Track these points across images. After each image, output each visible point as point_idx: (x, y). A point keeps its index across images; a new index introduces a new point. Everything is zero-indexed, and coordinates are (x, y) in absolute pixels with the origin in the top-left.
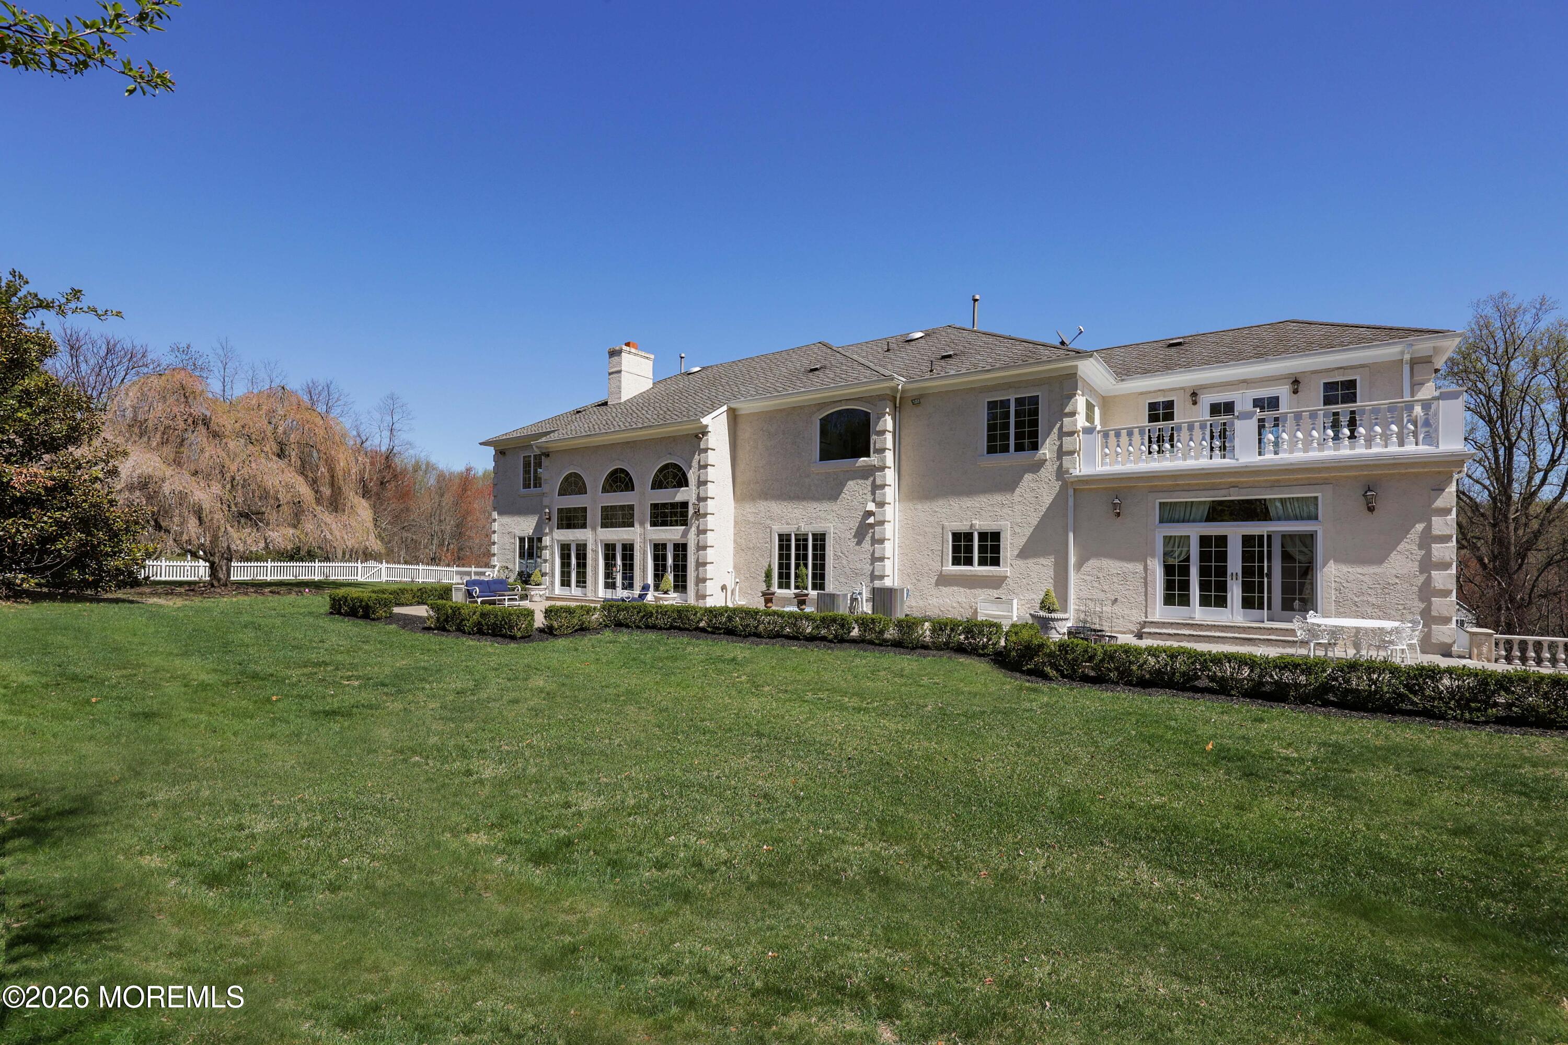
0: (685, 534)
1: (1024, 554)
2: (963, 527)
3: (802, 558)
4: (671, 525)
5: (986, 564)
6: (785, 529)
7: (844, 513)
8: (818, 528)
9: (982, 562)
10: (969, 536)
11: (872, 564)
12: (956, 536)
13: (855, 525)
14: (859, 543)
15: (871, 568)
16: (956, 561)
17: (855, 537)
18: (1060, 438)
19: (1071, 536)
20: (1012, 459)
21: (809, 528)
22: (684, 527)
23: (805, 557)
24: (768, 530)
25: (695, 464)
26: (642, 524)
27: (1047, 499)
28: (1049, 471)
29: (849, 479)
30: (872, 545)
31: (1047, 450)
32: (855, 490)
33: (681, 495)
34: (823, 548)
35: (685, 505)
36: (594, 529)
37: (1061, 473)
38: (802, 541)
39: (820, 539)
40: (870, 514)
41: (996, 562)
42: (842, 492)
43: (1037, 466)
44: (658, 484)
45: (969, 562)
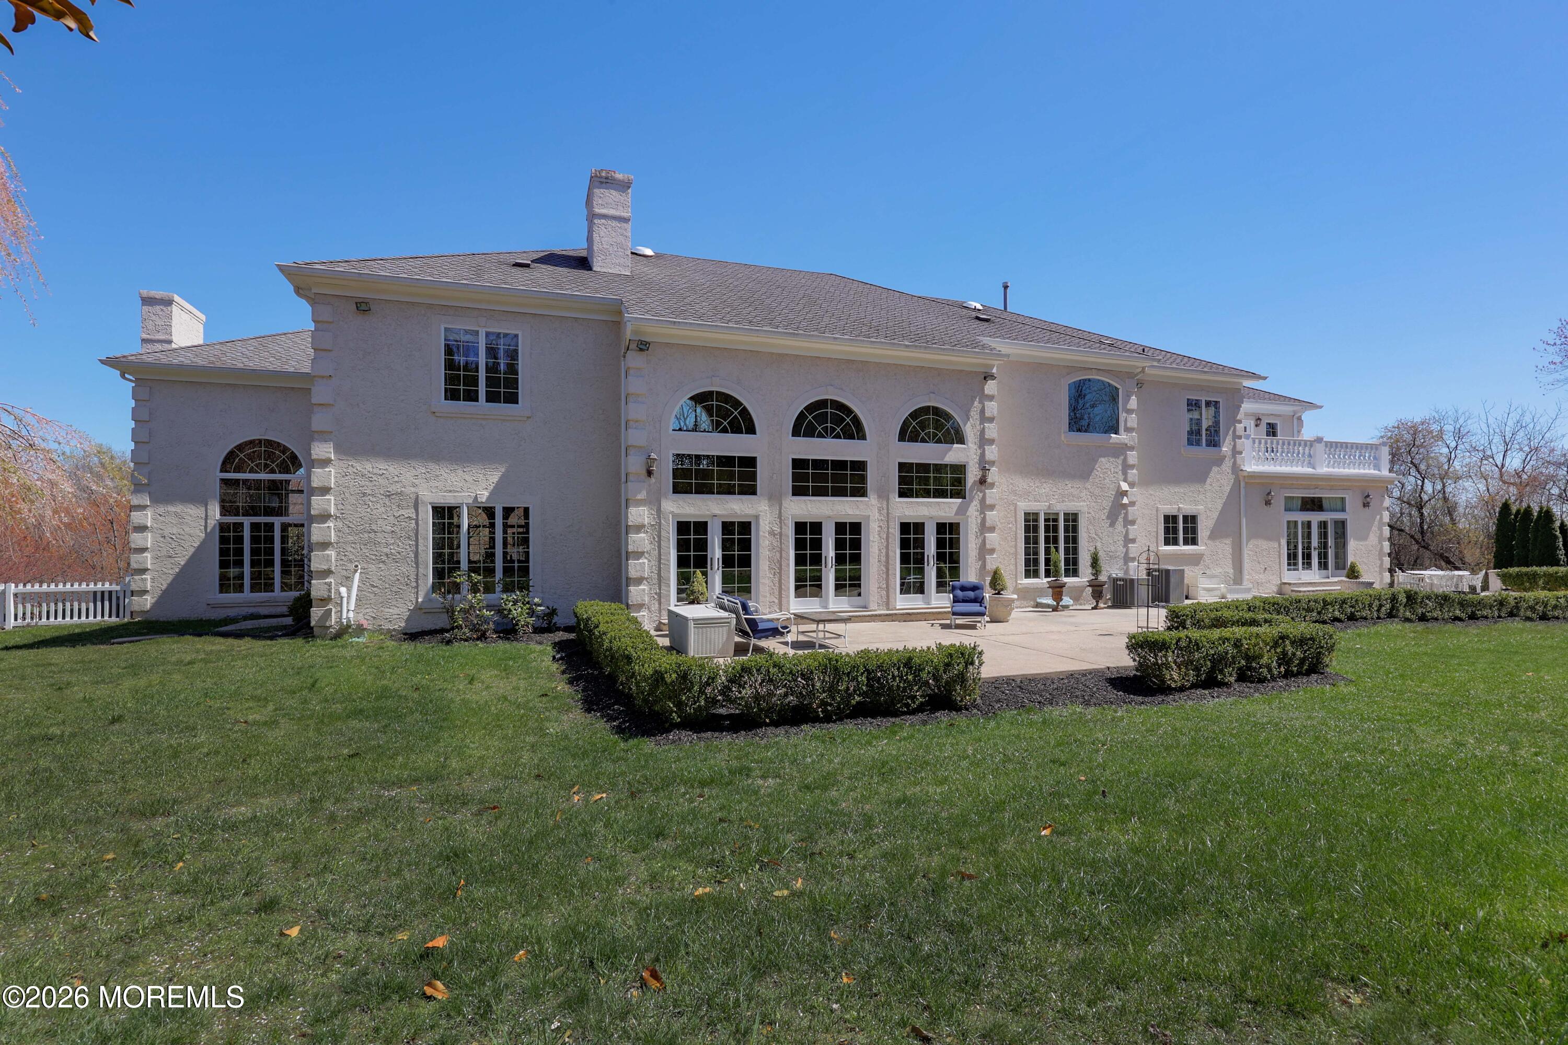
0: (962, 511)
1: (1213, 536)
2: (1171, 510)
3: (1052, 540)
4: (917, 497)
5: (1188, 544)
6: (1033, 507)
7: (1097, 491)
8: (1071, 506)
9: (1186, 542)
10: (1175, 518)
11: (1125, 546)
12: (1167, 518)
13: (1107, 504)
14: (1112, 525)
15: (1124, 550)
16: (1167, 542)
17: (1108, 518)
18: (1234, 440)
19: (1244, 521)
20: (1203, 452)
21: (1062, 507)
22: (960, 500)
23: (1056, 540)
24: (1012, 508)
25: (974, 414)
26: (883, 495)
27: (1227, 489)
28: (1227, 465)
29: (1101, 456)
30: (1125, 526)
31: (1226, 448)
32: (1107, 467)
33: (953, 454)
34: (1075, 529)
35: (960, 469)
36: (775, 498)
37: (1236, 469)
38: (1052, 523)
39: (1072, 520)
40: (1125, 493)
41: (1194, 542)
42: (1093, 469)
43: (1220, 461)
44: (909, 433)
45: (1175, 542)
